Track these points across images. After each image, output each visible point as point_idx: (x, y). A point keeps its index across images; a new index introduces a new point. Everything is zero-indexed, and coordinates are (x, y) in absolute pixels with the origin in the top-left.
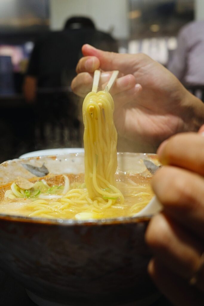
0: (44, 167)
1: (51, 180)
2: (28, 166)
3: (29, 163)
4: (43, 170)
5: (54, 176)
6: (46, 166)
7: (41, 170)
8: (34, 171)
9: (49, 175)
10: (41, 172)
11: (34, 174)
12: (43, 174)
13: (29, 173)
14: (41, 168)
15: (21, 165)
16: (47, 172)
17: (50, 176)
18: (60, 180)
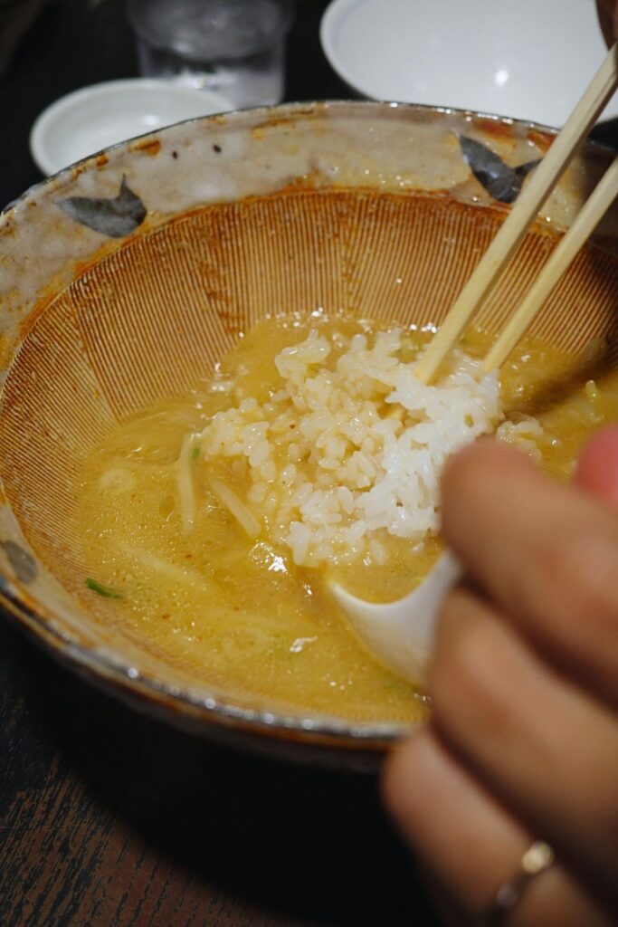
0: (127, 193)
1: (157, 237)
2: (79, 203)
3: (76, 193)
4: (128, 207)
5: (165, 220)
6: (133, 185)
7: (118, 207)
8: (100, 219)
9: (148, 219)
10: (122, 215)
11: (103, 232)
12: (129, 221)
13: (86, 230)
14: (118, 199)
15: (55, 210)
16: (141, 211)
17: (152, 221)
18: (186, 231)
